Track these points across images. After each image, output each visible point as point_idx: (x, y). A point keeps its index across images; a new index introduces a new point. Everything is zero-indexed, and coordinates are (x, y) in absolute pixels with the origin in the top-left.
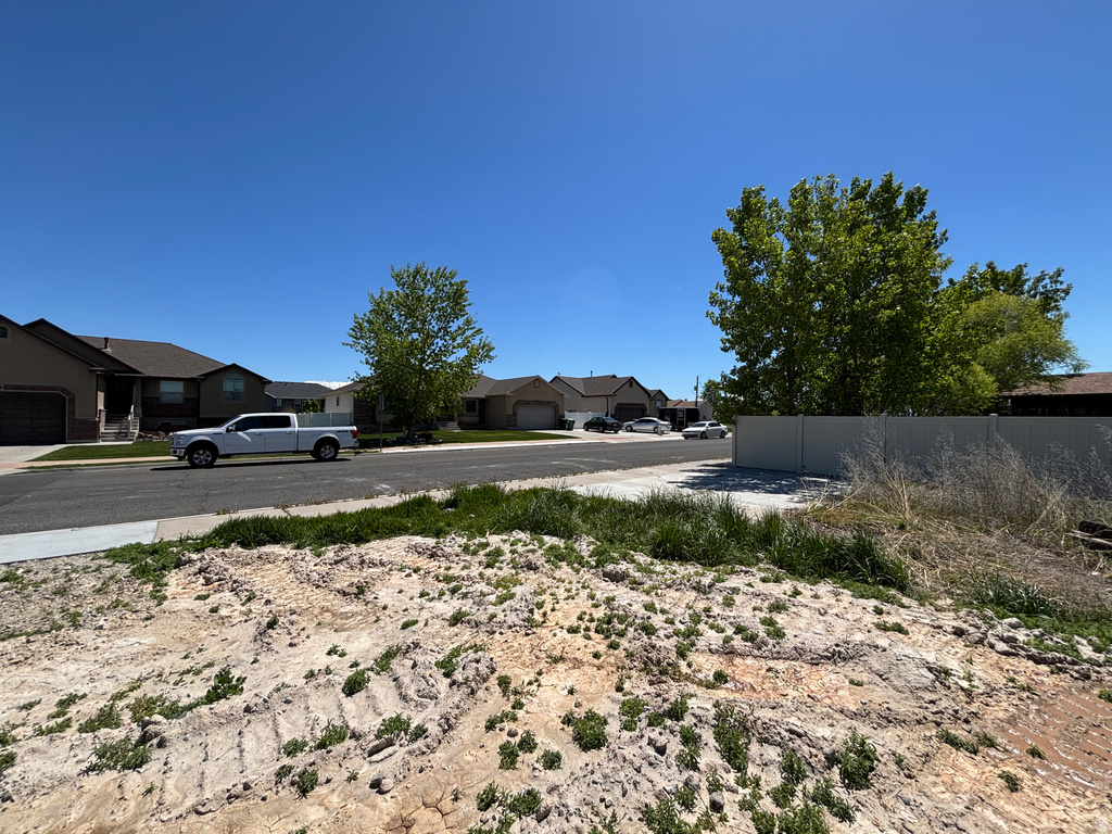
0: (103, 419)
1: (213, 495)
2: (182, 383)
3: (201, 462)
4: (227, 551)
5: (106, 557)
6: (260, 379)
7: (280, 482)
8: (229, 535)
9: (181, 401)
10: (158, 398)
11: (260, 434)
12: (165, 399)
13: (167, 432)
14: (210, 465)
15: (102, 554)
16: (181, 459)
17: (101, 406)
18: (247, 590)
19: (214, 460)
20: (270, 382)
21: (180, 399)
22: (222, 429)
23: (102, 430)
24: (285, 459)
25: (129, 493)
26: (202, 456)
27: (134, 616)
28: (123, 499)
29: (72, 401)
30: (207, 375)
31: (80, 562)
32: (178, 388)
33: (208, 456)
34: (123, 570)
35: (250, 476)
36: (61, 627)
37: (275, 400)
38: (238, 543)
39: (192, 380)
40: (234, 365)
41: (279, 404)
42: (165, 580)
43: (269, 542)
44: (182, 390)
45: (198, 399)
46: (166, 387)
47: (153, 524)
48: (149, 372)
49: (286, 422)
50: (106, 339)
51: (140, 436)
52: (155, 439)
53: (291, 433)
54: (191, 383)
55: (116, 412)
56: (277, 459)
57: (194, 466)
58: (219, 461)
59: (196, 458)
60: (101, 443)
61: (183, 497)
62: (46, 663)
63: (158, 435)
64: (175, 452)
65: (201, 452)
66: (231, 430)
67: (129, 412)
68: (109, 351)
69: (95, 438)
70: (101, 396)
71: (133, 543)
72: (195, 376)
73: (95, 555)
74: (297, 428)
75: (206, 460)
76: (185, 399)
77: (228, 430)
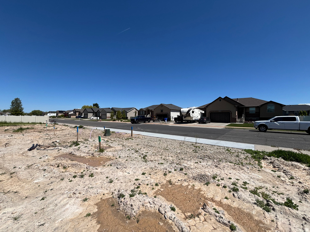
0: (237, 117)
1: (268, 140)
2: (255, 108)
3: (262, 130)
4: (278, 159)
5: (245, 151)
6: (281, 105)
7: (293, 140)
8: (278, 154)
9: (255, 113)
10: (249, 112)
11: (283, 123)
12: (250, 112)
13: (251, 121)
14: (265, 131)
15: (243, 150)
16: (256, 129)
17: (237, 115)
18: (290, 175)
19: (266, 130)
20: (285, 105)
21: (254, 112)
22: (269, 121)
23: (237, 120)
24: (293, 132)
25: (245, 136)
26: (263, 128)
27: (255, 168)
28: (244, 137)
29: (232, 113)
30: (262, 105)
31: (240, 151)
32: (254, 109)
33: (264, 129)
34: (250, 156)
35: (280, 136)
36: (240, 165)
37: (286, 111)
38: (282, 158)
39: (258, 107)
40: (271, 101)
41: (287, 113)
42: (261, 162)
43: (295, 161)
44: (255, 110)
45: (259, 112)
46: (251, 109)
47: (253, 145)
48: (247, 106)
49: (294, 119)
50: (237, 99)
51: (245, 122)
52: (248, 123)
53: (296, 123)
54: (257, 108)
55: (240, 116)
56: (290, 132)
57: (260, 131)
58: (268, 131)
59: (261, 129)
60: (237, 123)
61: (259, 139)
62: (238, 171)
63: (249, 122)
64: (255, 127)
65: (262, 127)
66: (272, 121)
67: (242, 116)
68: (238, 101)
69: (236, 122)
70: (237, 112)
71: (250, 149)
72: (258, 106)
73: (242, 150)
74: (299, 122)
75: (264, 130)
76: (256, 112)
77: (271, 121)
